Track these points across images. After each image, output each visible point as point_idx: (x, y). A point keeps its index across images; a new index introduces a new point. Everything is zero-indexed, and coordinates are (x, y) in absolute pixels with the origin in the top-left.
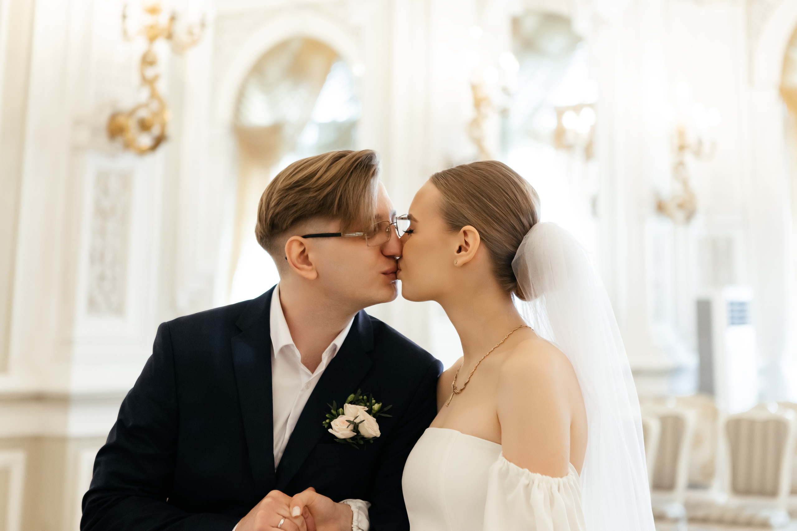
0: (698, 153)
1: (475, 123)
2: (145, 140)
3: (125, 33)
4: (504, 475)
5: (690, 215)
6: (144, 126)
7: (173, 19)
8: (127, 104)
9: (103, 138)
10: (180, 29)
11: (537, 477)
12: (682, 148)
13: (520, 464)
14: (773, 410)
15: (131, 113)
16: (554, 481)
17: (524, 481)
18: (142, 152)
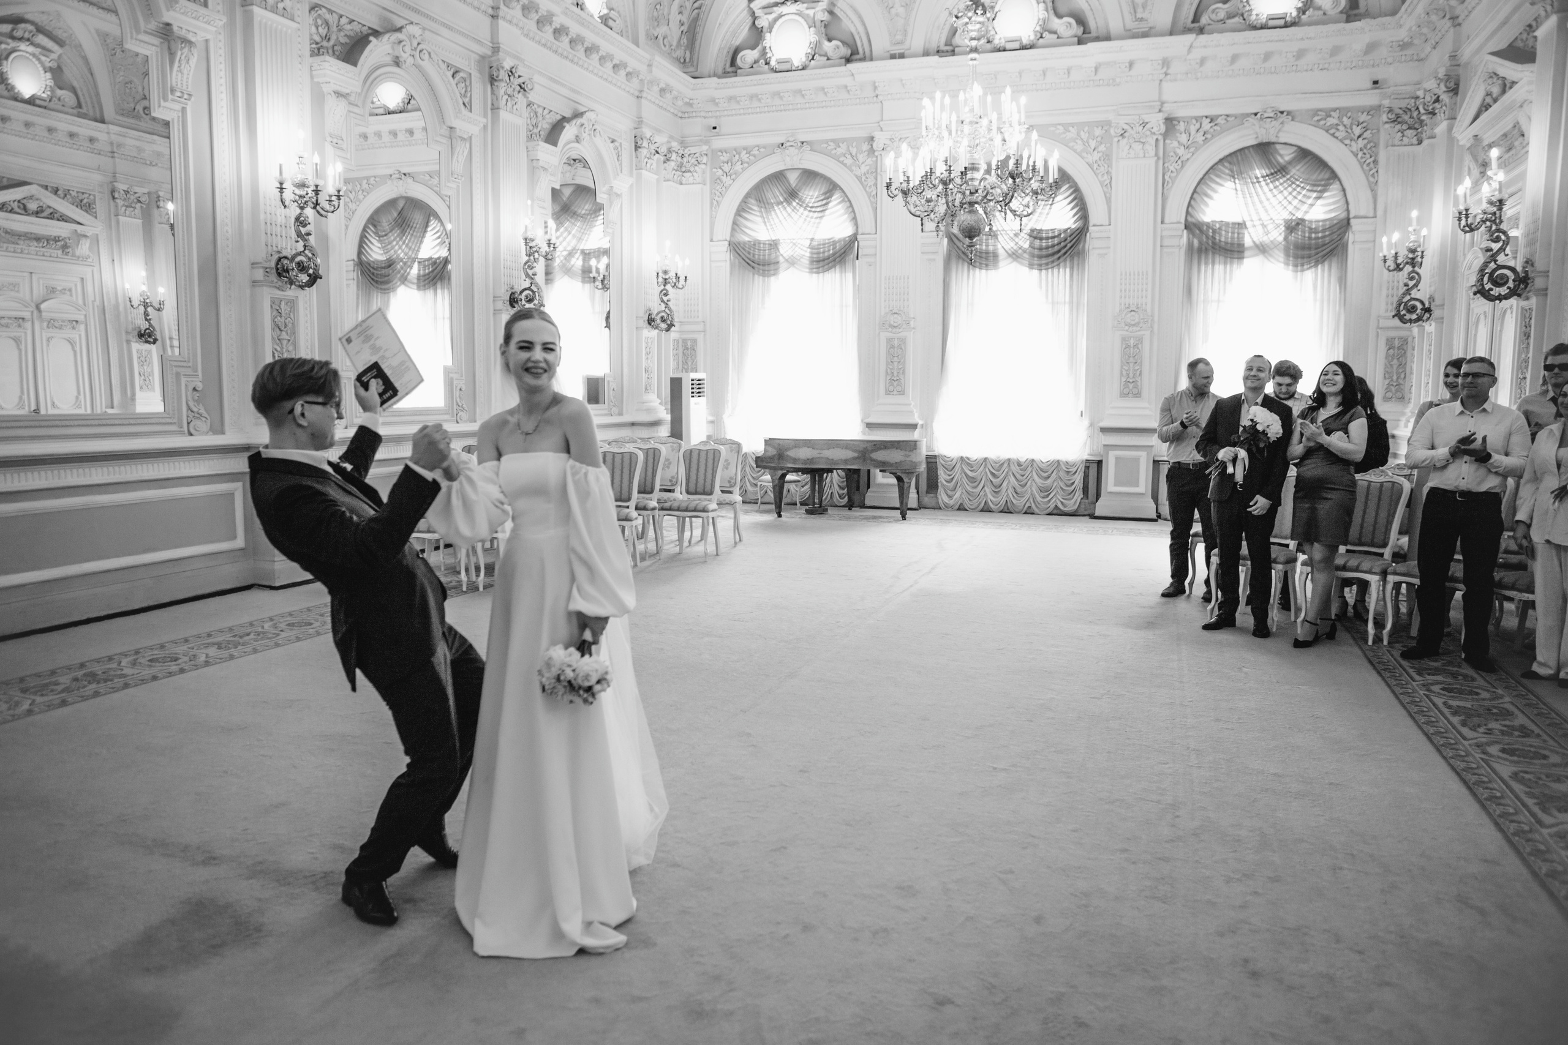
0: (675, 286)
1: (529, 266)
2: (304, 278)
3: (282, 202)
4: (572, 467)
5: (670, 326)
6: (302, 268)
7: (317, 192)
8: (288, 253)
9: (274, 277)
10: (323, 199)
11: (590, 468)
12: (666, 282)
13: (582, 462)
14: (713, 445)
15: (292, 259)
16: (597, 470)
17: (584, 471)
18: (302, 287)
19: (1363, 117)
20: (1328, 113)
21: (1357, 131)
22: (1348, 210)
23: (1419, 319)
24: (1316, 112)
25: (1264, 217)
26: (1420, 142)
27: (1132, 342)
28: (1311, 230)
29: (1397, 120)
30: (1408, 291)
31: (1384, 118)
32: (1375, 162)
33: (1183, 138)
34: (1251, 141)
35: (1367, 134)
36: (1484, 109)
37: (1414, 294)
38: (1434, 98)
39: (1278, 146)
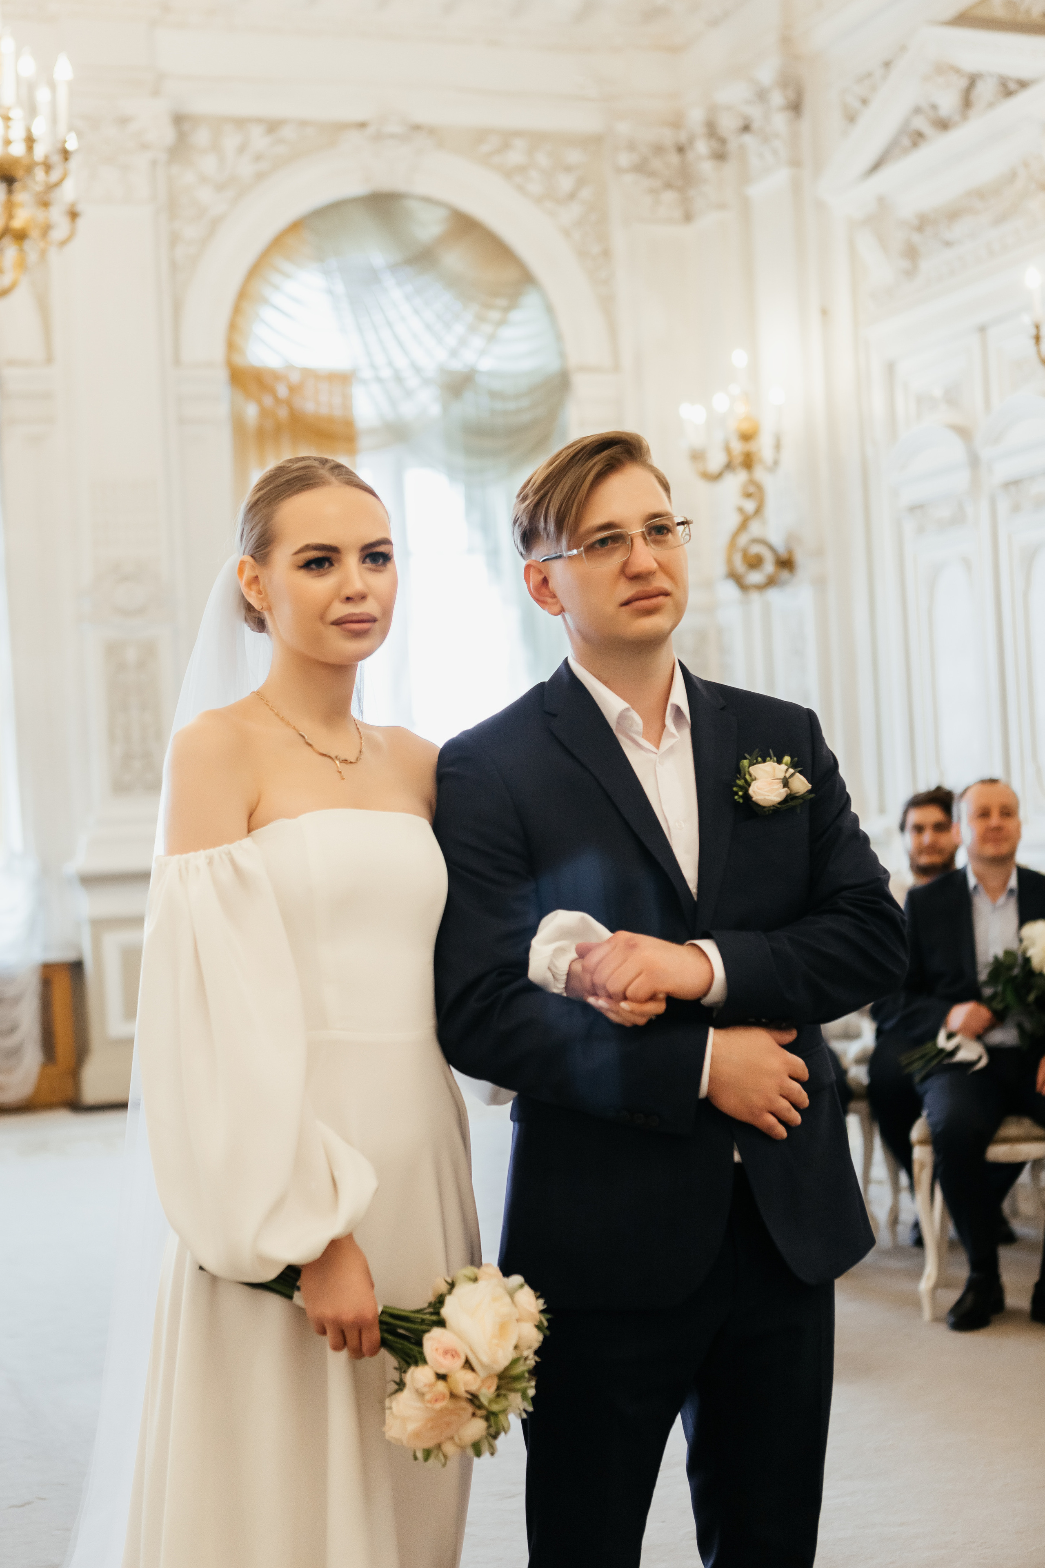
19: (574, 156)
20: (507, 138)
21: (566, 183)
22: (562, 355)
23: (771, 582)
24: (481, 135)
25: (401, 362)
26: (688, 217)
27: (131, 655)
28: (494, 395)
29: (641, 168)
30: (743, 526)
31: (625, 159)
32: (606, 253)
33: (208, 164)
34: (355, 188)
35: (586, 193)
36: (906, 141)
37: (755, 529)
38: (740, 123)
39: (413, 205)
